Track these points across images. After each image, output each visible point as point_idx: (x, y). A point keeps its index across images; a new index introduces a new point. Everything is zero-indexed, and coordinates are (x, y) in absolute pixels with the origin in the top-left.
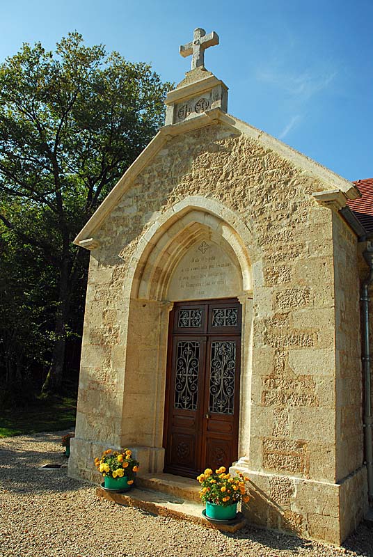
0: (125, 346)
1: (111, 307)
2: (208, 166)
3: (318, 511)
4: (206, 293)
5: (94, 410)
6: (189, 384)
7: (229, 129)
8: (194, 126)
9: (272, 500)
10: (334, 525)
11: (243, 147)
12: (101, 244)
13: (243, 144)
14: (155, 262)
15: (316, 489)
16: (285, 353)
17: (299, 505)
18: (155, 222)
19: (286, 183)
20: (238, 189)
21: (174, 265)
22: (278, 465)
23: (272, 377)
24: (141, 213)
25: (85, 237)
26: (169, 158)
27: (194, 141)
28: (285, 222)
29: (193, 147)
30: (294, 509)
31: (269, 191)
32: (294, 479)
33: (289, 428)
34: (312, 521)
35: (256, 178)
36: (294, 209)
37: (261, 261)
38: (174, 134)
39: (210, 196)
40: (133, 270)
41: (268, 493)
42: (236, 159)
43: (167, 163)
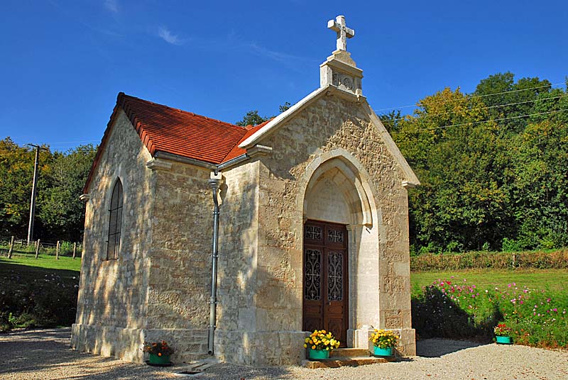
0: (301, 250)
1: (286, 214)
2: (352, 133)
3: (409, 343)
4: (330, 217)
5: (275, 305)
6: (315, 281)
10: (414, 347)
13: (371, 130)
15: (408, 333)
16: (392, 264)
17: (402, 342)
18: (318, 157)
19: (390, 167)
23: (387, 276)
24: (307, 144)
28: (391, 190)
31: (383, 167)
32: (400, 329)
33: (395, 303)
34: (407, 348)
35: (378, 157)
37: (381, 209)
38: (332, 93)
39: (354, 155)
40: (303, 189)
42: (367, 138)
43: (325, 113)
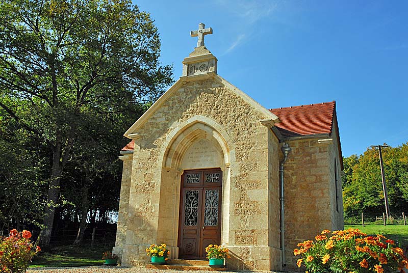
0: (159, 192)
1: (149, 171)
2: (207, 101)
3: (261, 259)
4: (203, 165)
5: (139, 228)
6: (193, 212)
7: (218, 83)
8: (199, 79)
9: (240, 258)
10: (268, 263)
11: (226, 93)
12: (142, 137)
13: (226, 92)
14: (175, 148)
15: (260, 249)
16: (246, 191)
17: (252, 258)
18: (176, 127)
19: (247, 114)
20: (223, 114)
21: (185, 150)
22: (242, 242)
23: (239, 202)
24: (168, 122)
25: (131, 132)
26: (185, 94)
27: (199, 86)
28: (246, 132)
29: (198, 89)
30: (250, 259)
31: (239, 116)
32: (249, 247)
33: (247, 225)
34: (258, 263)
35: (232, 110)
36: (251, 126)
37: (234, 150)
38: (188, 81)
39: (208, 116)
40: (163, 152)
41: (238, 255)
42: (222, 99)
43: (183, 96)
